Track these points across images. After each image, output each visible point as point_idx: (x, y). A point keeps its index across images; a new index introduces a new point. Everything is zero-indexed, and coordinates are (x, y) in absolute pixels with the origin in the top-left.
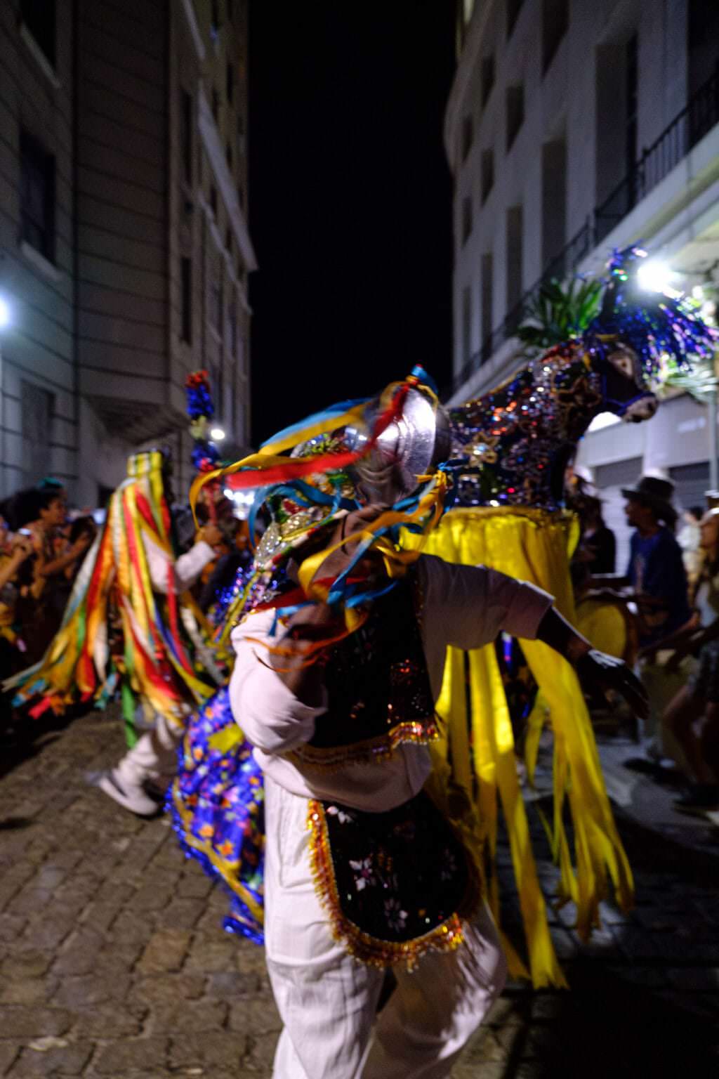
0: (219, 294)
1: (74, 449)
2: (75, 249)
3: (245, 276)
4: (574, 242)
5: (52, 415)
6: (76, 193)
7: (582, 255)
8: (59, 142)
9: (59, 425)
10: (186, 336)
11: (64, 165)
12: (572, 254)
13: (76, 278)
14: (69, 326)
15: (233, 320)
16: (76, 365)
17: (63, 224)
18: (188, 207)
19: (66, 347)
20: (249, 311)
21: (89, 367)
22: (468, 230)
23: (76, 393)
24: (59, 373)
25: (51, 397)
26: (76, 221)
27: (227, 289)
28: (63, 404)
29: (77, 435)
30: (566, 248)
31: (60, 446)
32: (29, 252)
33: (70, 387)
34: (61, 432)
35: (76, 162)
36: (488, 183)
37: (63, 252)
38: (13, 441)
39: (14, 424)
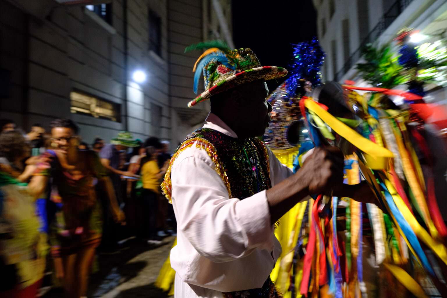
1: (169, 129)
2: (169, 52)
4: (375, 29)
5: (161, 116)
6: (169, 30)
7: (379, 34)
8: (162, 13)
9: (164, 119)
11: (164, 21)
12: (373, 35)
13: (169, 63)
14: (167, 81)
16: (170, 96)
17: (164, 43)
18: (210, 32)
19: (165, 88)
21: (175, 96)
22: (324, 31)
23: (170, 107)
24: (163, 99)
25: (160, 109)
26: (169, 41)
28: (165, 112)
29: (170, 123)
30: (371, 33)
31: (164, 127)
32: (152, 54)
33: (168, 105)
34: (164, 122)
35: (168, 19)
36: (332, 11)
37: (164, 53)
38: (148, 126)
39: (148, 119)
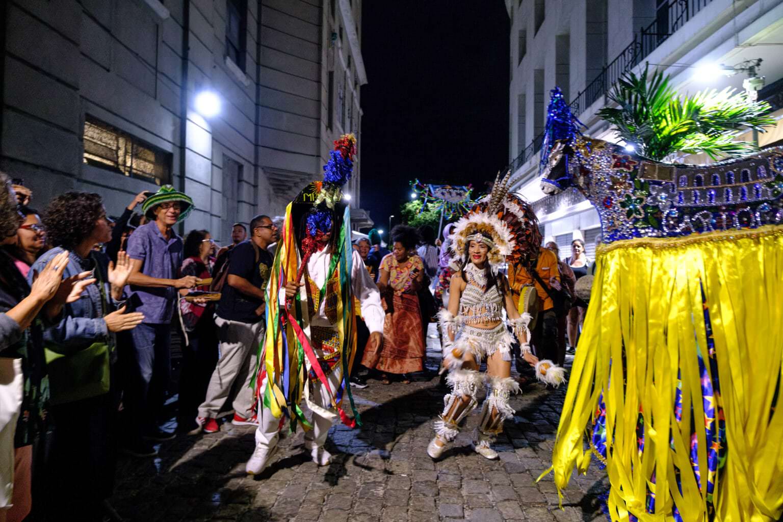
0: (343, 99)
1: (254, 205)
2: (258, 64)
3: (358, 88)
5: (240, 180)
6: (260, 24)
9: (245, 187)
10: (330, 126)
13: (258, 83)
14: (253, 118)
15: (351, 118)
16: (256, 145)
17: (251, 45)
19: (250, 132)
20: (361, 113)
21: (265, 147)
22: (523, 53)
23: (256, 166)
24: (246, 150)
25: (241, 167)
26: (259, 43)
27: (348, 96)
28: (248, 174)
29: (256, 196)
31: (245, 202)
32: (230, 63)
33: (253, 161)
34: (246, 192)
36: (540, 18)
37: (251, 65)
38: (217, 197)
39: (218, 186)
